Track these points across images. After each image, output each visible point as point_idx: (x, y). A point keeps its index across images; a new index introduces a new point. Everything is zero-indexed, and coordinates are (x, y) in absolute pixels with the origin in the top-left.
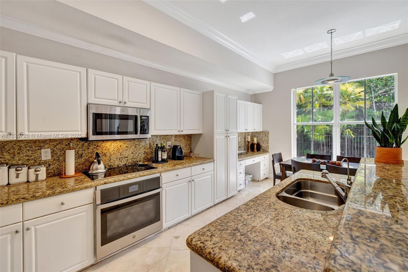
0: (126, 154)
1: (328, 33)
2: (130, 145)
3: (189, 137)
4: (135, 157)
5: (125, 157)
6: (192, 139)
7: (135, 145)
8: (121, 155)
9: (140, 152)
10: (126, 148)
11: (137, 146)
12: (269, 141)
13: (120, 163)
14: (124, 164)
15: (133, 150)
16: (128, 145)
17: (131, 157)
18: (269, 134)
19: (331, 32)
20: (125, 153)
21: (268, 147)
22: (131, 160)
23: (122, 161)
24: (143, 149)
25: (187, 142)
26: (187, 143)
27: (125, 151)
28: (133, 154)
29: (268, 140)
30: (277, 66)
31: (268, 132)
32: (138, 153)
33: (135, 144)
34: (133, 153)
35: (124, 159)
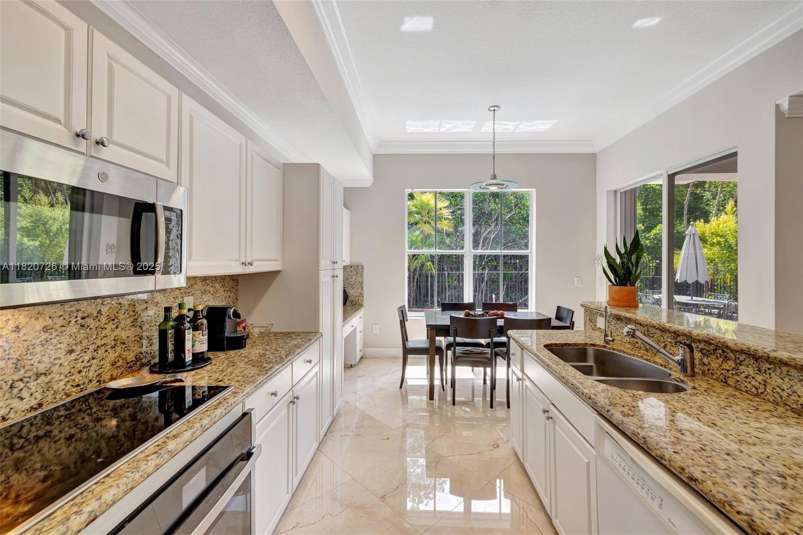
0: (41, 359)
1: (489, 110)
2: (60, 322)
3: (233, 280)
4: (79, 366)
5: (38, 375)
6: (239, 287)
7: (83, 318)
8: (17, 369)
9: (99, 343)
10: (44, 336)
11: (89, 321)
12: (365, 285)
13: (15, 403)
14: (34, 403)
15: (71, 341)
16: (50, 322)
17: (65, 370)
18: (364, 270)
19: (494, 109)
20: (36, 359)
21: (362, 295)
22: (63, 383)
23: (25, 394)
24: (112, 330)
25: (228, 293)
26: (229, 297)
27: (39, 349)
28: (73, 356)
29: (361, 283)
30: (381, 141)
31: (363, 266)
32: (92, 348)
33: (80, 314)
34: (71, 352)
35: (32, 384)
